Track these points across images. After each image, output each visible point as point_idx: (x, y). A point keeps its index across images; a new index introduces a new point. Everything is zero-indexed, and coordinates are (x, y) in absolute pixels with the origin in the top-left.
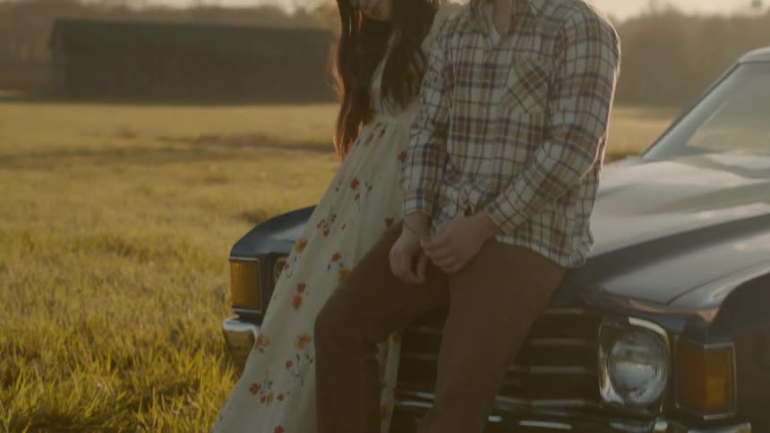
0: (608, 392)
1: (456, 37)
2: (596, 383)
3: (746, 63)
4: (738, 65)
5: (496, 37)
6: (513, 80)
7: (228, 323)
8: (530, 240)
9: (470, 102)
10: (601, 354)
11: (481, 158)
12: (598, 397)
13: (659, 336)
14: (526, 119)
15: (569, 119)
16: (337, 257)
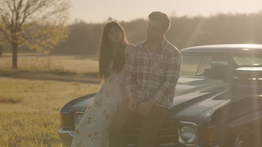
0: (181, 140)
1: (138, 52)
2: (177, 139)
7: (60, 131)
8: (162, 104)
9: (143, 69)
10: (178, 131)
11: (148, 84)
12: (178, 142)
13: (195, 126)
14: (159, 75)
15: (171, 75)
16: (104, 112)
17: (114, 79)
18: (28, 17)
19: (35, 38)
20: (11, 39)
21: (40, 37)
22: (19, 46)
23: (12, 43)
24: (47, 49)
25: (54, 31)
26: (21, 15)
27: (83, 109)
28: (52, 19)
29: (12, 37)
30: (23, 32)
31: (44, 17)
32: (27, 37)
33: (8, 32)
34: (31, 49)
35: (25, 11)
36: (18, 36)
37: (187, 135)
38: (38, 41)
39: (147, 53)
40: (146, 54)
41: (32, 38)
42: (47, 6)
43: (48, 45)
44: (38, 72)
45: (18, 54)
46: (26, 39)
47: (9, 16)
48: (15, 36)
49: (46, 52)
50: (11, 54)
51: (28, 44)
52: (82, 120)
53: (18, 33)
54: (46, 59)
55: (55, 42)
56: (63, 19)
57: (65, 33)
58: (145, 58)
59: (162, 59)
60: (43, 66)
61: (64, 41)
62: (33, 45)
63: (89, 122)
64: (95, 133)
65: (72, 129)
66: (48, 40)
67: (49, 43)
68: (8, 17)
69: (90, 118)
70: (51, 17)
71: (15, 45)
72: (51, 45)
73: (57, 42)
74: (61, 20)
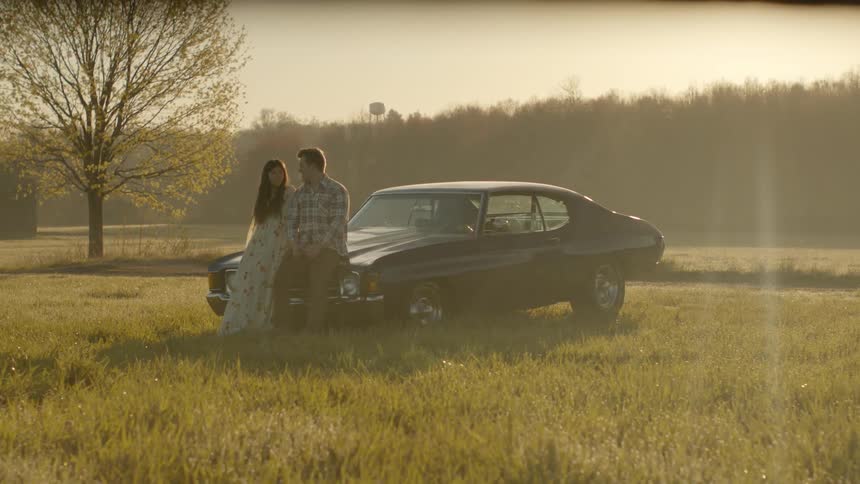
13: (358, 275)
18: (129, 122)
19: (148, 176)
21: (160, 175)
22: (107, 198)
23: (87, 190)
24: (179, 204)
25: (197, 157)
27: (235, 267)
28: (191, 127)
29: (88, 174)
30: (116, 161)
31: (171, 121)
32: (128, 174)
33: (78, 163)
35: (121, 106)
36: (104, 172)
38: (155, 184)
41: (138, 178)
42: (178, 92)
43: (183, 196)
44: (160, 262)
48: (98, 172)
50: (86, 228)
52: (235, 280)
53: (103, 167)
55: (198, 185)
56: (221, 127)
57: (224, 163)
61: (223, 182)
65: (223, 291)
68: (77, 123)
70: (189, 123)
71: (99, 195)
72: (189, 194)
73: (204, 186)
74: (214, 129)
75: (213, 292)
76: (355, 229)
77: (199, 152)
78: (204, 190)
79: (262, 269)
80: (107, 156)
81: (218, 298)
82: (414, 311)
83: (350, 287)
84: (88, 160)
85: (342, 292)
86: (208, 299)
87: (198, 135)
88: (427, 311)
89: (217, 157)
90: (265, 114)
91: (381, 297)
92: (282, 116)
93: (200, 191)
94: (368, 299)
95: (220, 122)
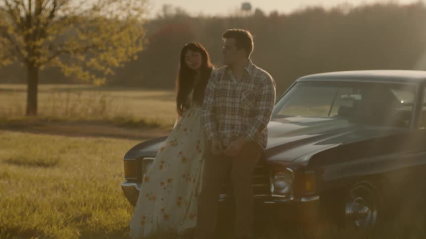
3: (299, 82)
4: (296, 83)
5: (235, 82)
6: (244, 97)
7: (123, 183)
10: (271, 180)
13: (291, 172)
14: (249, 109)
15: (264, 108)
16: (181, 153)
17: (194, 113)
18: (62, 7)
19: (75, 52)
20: (25, 54)
21: (85, 50)
22: (42, 68)
23: (26, 61)
24: (100, 74)
25: (115, 37)
26: (46, 4)
27: (153, 154)
28: (111, 13)
29: (28, 49)
30: (50, 38)
31: (95, 8)
32: (59, 49)
33: (20, 39)
34: (66, 74)
36: (40, 47)
37: (281, 183)
38: (82, 58)
39: (232, 81)
40: (229, 83)
41: (68, 52)
43: (103, 68)
44: (83, 122)
45: (40, 87)
46: (58, 53)
47: (23, 5)
48: (35, 47)
49: (98, 82)
50: (25, 87)
51: (60, 64)
53: (39, 43)
54: (97, 97)
55: (115, 59)
56: (135, 13)
57: (137, 43)
58: (229, 88)
59: (252, 90)
60: (90, 111)
61: (136, 58)
62: (70, 66)
63: (161, 167)
64: (169, 181)
66: (102, 57)
67: (104, 63)
68: (20, 7)
69: (163, 162)
70: (110, 9)
71: (35, 66)
72: (107, 66)
73: (120, 60)
74: (130, 15)
75: (129, 181)
76: (277, 117)
77: (118, 32)
78: (120, 63)
79: (184, 160)
80: (42, 34)
81: (134, 187)
82: (348, 211)
83: (282, 186)
84: (27, 38)
85: (273, 189)
86: (123, 187)
87: (116, 21)
88: (362, 212)
89: (131, 38)
90: (165, 8)
91: (317, 198)
92: (178, 10)
93: (117, 65)
94: (303, 200)
95: (135, 9)
